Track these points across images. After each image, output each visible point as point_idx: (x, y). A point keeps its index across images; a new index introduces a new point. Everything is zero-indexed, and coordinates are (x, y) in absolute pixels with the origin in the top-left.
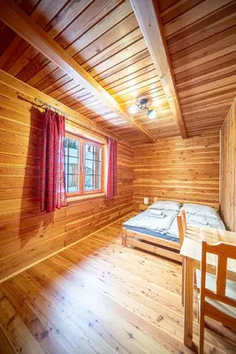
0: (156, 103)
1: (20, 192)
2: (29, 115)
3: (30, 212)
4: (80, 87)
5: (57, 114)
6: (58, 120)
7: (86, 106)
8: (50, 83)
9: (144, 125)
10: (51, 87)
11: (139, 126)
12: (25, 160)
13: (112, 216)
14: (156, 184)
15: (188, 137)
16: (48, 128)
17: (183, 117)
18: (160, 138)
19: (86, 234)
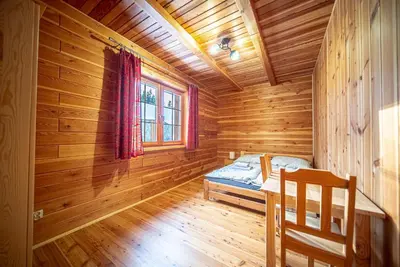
0: (240, 42)
1: (93, 137)
2: (102, 55)
3: (103, 159)
4: (157, 26)
5: (132, 55)
6: (134, 62)
7: (164, 48)
8: (125, 22)
9: (228, 70)
10: (126, 26)
11: (223, 71)
12: (98, 103)
13: (194, 171)
14: (243, 136)
15: (277, 83)
16: (123, 69)
17: (270, 59)
18: (246, 85)
19: (164, 189)
